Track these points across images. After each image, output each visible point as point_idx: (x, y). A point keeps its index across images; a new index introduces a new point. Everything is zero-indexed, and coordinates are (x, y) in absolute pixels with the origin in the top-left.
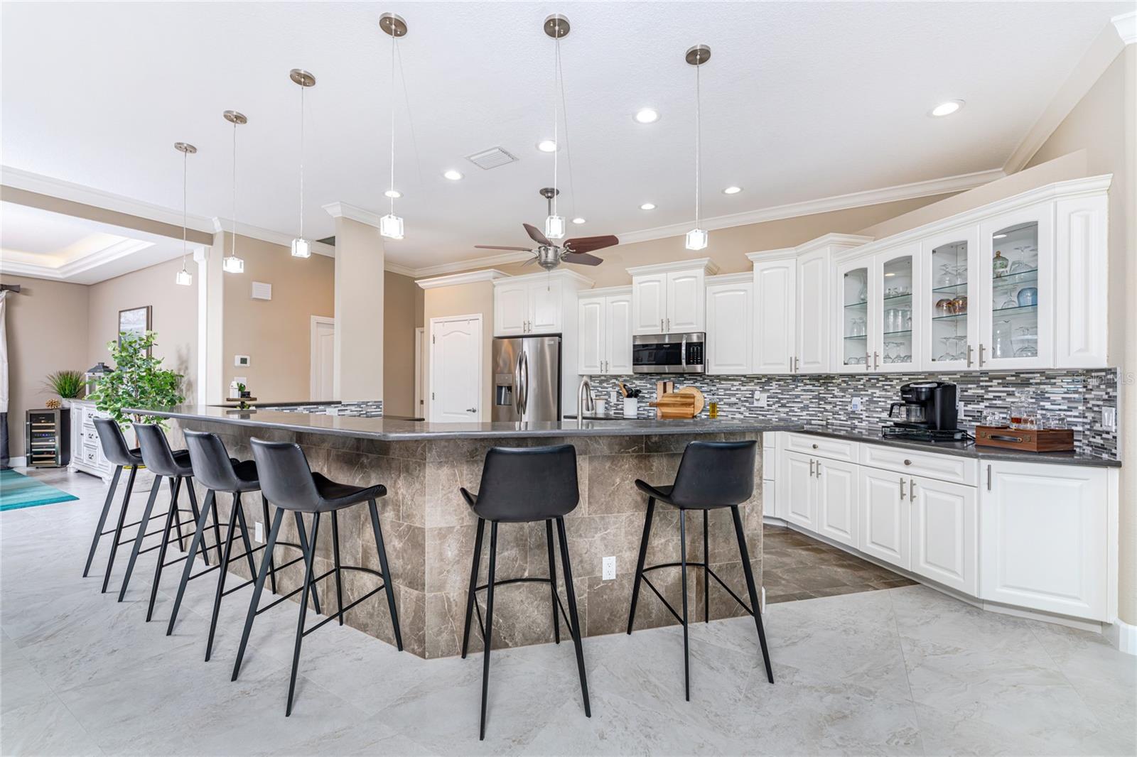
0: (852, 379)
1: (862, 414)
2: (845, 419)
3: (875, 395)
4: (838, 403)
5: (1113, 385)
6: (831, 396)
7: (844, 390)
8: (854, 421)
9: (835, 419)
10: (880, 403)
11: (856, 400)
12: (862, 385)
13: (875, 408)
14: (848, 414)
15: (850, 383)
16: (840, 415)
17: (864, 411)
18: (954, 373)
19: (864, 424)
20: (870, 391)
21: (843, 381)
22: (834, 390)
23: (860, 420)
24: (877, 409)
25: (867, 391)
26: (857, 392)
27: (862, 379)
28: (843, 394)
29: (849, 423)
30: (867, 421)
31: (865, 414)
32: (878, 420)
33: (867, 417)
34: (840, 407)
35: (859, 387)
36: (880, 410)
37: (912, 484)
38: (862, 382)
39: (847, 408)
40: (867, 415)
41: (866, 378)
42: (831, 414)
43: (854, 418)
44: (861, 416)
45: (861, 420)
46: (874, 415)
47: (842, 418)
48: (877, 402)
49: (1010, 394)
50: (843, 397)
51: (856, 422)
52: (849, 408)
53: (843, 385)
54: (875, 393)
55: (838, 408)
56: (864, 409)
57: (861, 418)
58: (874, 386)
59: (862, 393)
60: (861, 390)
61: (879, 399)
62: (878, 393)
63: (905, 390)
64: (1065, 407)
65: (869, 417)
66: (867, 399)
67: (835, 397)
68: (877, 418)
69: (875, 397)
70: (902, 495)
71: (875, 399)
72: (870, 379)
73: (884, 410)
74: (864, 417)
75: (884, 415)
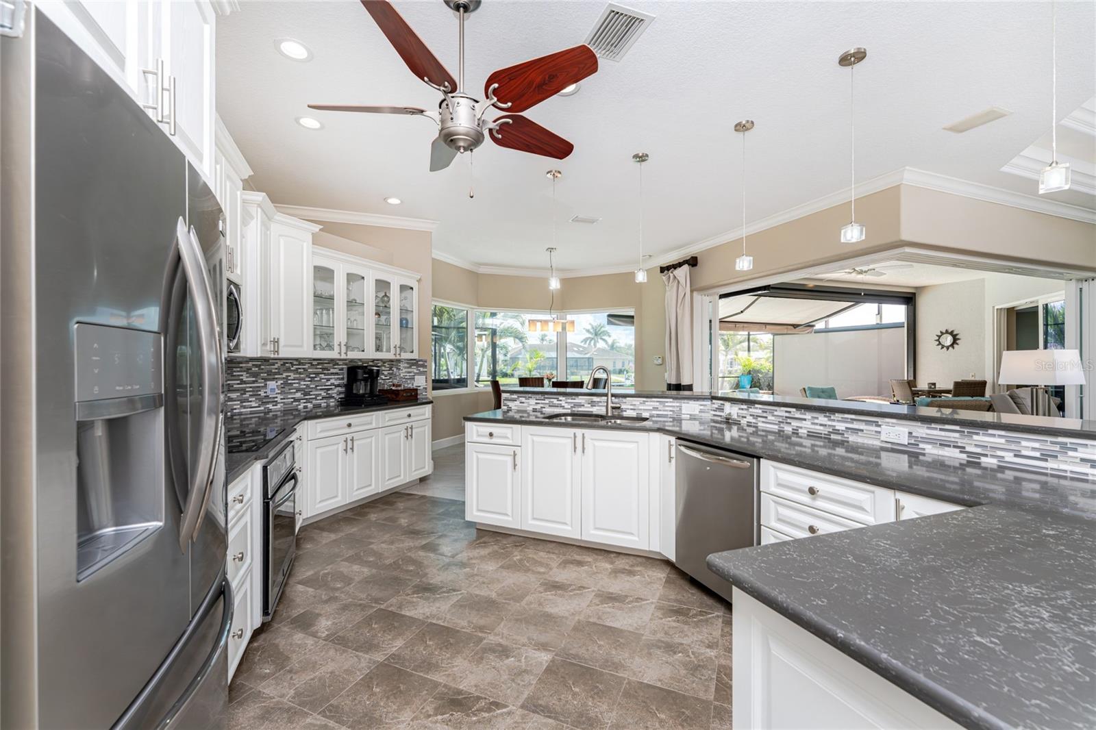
0: (267, 363)
1: (276, 397)
2: (257, 405)
3: (289, 378)
4: (247, 390)
5: (423, 366)
6: (239, 382)
7: (255, 375)
8: (268, 406)
9: (245, 407)
10: (294, 385)
11: (271, 384)
12: (276, 369)
13: (290, 389)
14: (260, 400)
15: (262, 367)
16: (251, 401)
17: (278, 393)
19: (278, 406)
20: (285, 375)
21: (253, 365)
22: (242, 375)
23: (274, 404)
24: (292, 391)
25: (282, 374)
26: (271, 376)
27: (277, 363)
28: (254, 379)
29: (262, 408)
30: (282, 403)
31: (279, 397)
32: (292, 400)
33: (281, 399)
34: (251, 393)
35: (273, 371)
36: (294, 391)
38: (276, 366)
39: (259, 393)
40: (282, 397)
41: (280, 363)
42: (239, 402)
43: (268, 403)
44: (276, 399)
45: (276, 403)
46: (289, 396)
47: (254, 404)
48: (291, 384)
50: (254, 382)
51: (270, 406)
52: (262, 394)
53: (253, 369)
54: (290, 376)
55: (247, 395)
56: (279, 392)
57: (276, 401)
58: (288, 370)
59: (276, 376)
60: (276, 374)
61: (293, 381)
62: (292, 376)
65: (284, 399)
66: (282, 382)
67: (242, 382)
68: (292, 398)
69: (289, 380)
71: (289, 382)
72: (285, 363)
73: (298, 390)
74: (278, 400)
75: (298, 395)
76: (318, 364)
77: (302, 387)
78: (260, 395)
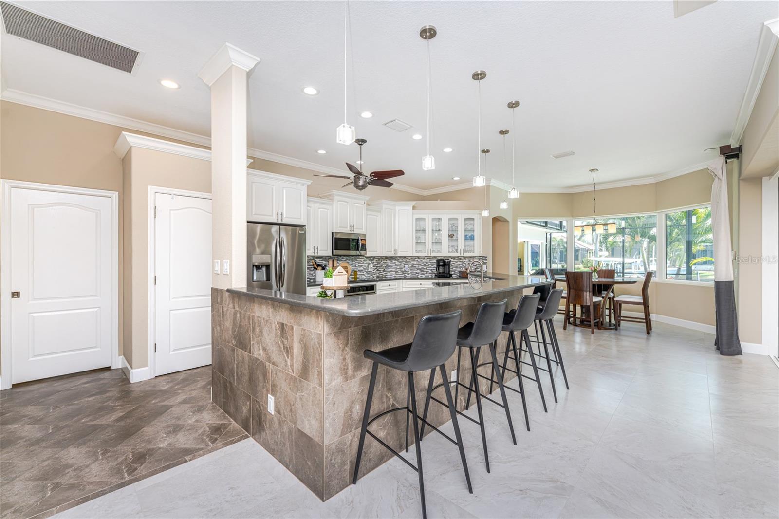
0: (405, 258)
5: (486, 260)
7: (400, 262)
9: (397, 274)
11: (407, 266)
12: (409, 260)
14: (402, 272)
15: (403, 259)
18: (441, 256)
19: (410, 275)
20: (412, 263)
21: (400, 259)
22: (396, 262)
24: (415, 269)
26: (407, 263)
28: (400, 264)
29: (403, 275)
31: (410, 271)
34: (399, 269)
35: (407, 261)
39: (402, 269)
41: (410, 258)
42: (395, 272)
43: (405, 273)
45: (409, 274)
47: (400, 273)
48: (415, 267)
49: (457, 262)
51: (406, 275)
56: (410, 269)
58: (414, 261)
60: (409, 262)
62: (415, 263)
63: (438, 261)
65: (412, 272)
66: (411, 265)
67: (396, 265)
68: (415, 272)
71: (414, 265)
72: (412, 258)
73: (418, 269)
74: (410, 272)
75: (418, 271)
76: (428, 258)
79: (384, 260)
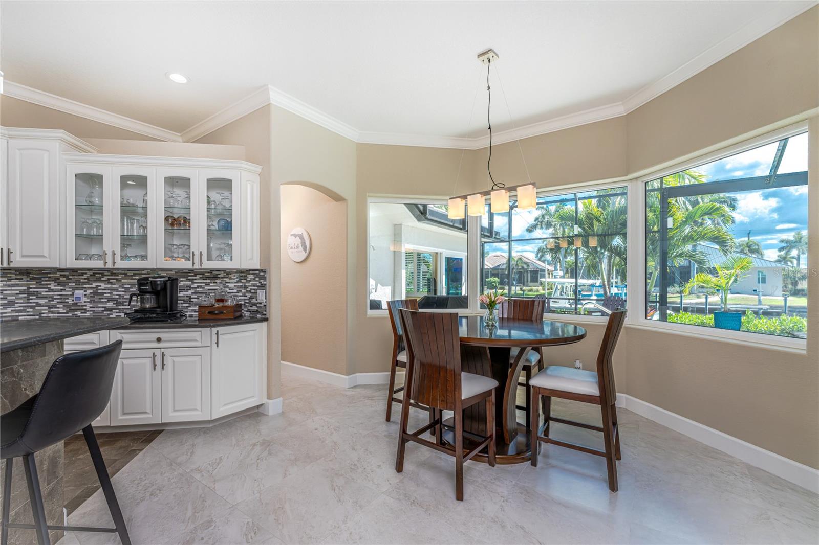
0: (74, 273)
1: (85, 306)
2: (65, 311)
3: (99, 288)
4: (55, 297)
5: (264, 278)
6: (47, 290)
7: (62, 284)
8: (76, 313)
9: (52, 312)
10: (105, 295)
11: (79, 293)
12: (85, 279)
13: (100, 299)
14: (68, 306)
15: (70, 277)
16: (59, 308)
17: (88, 302)
19: (88, 314)
20: (94, 285)
21: (61, 275)
22: (50, 284)
23: (83, 311)
24: (102, 300)
25: (92, 284)
26: (79, 286)
27: (86, 274)
28: (62, 288)
29: (70, 315)
30: (91, 311)
31: (89, 305)
32: (103, 309)
33: (91, 307)
34: (59, 301)
35: (82, 281)
36: (106, 300)
37: (163, 355)
38: (85, 276)
39: (67, 300)
40: (92, 306)
41: (89, 273)
42: (47, 308)
43: (76, 310)
44: (85, 307)
45: (85, 311)
46: (99, 306)
47: (61, 310)
48: (102, 294)
49: (207, 284)
50: (62, 290)
51: (79, 313)
52: (70, 301)
53: (61, 279)
54: (100, 286)
55: (55, 302)
56: (89, 300)
57: (85, 309)
58: (99, 280)
59: (85, 286)
60: (85, 284)
61: (104, 291)
62: (103, 285)
63: (141, 283)
64: (236, 291)
65: (94, 307)
66: (91, 291)
67: (50, 290)
68: (103, 307)
69: (100, 289)
70: (155, 365)
71: (99, 291)
72: (94, 274)
73: (109, 300)
74: (87, 308)
75: (110, 305)
76: (135, 275)
77: (114, 297)
78: (68, 302)
79: (10, 280)
